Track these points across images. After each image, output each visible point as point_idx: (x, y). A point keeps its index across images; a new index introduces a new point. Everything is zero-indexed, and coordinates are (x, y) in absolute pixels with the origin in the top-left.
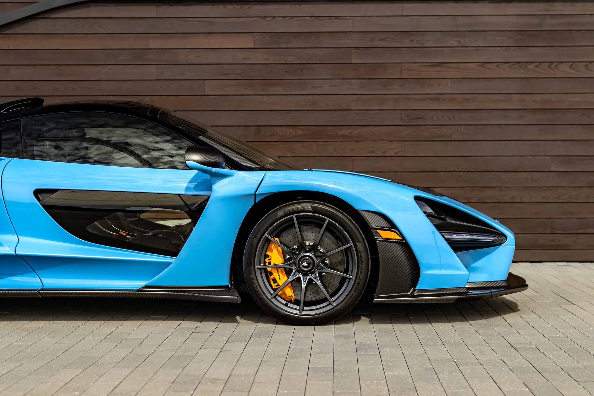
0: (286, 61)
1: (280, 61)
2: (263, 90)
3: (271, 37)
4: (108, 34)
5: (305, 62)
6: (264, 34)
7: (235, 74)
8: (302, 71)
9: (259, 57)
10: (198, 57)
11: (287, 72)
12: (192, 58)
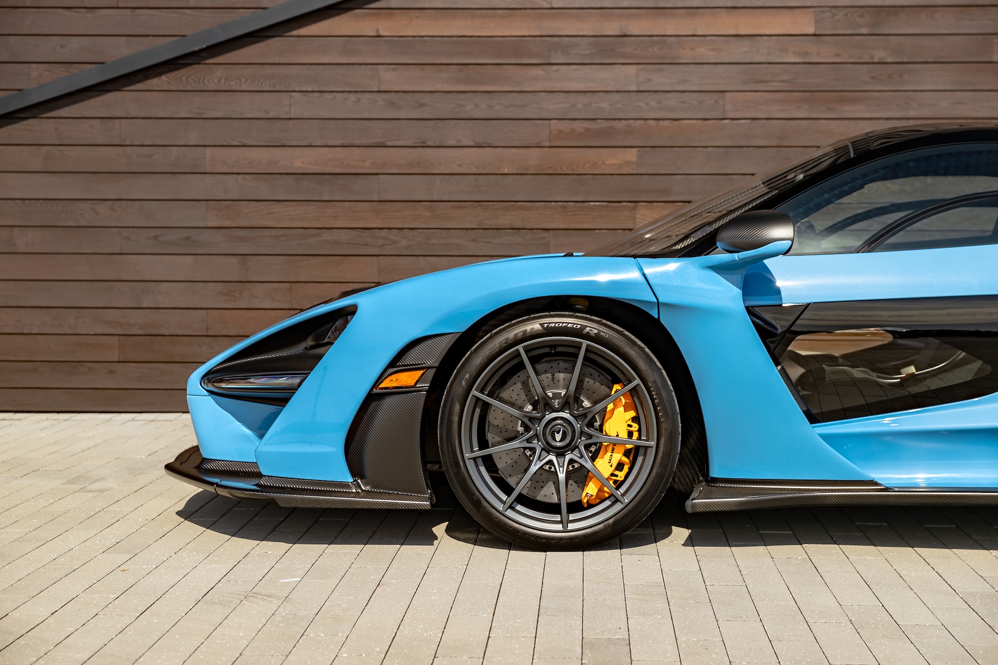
0: (872, 58)
1: (861, 58)
2: (829, 109)
3: (846, 15)
4: (552, 8)
5: (906, 60)
6: (834, 10)
7: (780, 81)
8: (901, 76)
9: (824, 52)
10: (713, 50)
11: (873, 78)
12: (704, 52)
